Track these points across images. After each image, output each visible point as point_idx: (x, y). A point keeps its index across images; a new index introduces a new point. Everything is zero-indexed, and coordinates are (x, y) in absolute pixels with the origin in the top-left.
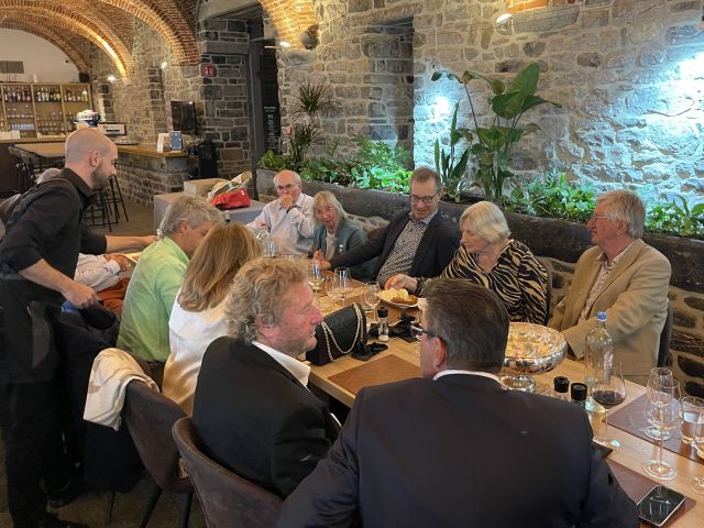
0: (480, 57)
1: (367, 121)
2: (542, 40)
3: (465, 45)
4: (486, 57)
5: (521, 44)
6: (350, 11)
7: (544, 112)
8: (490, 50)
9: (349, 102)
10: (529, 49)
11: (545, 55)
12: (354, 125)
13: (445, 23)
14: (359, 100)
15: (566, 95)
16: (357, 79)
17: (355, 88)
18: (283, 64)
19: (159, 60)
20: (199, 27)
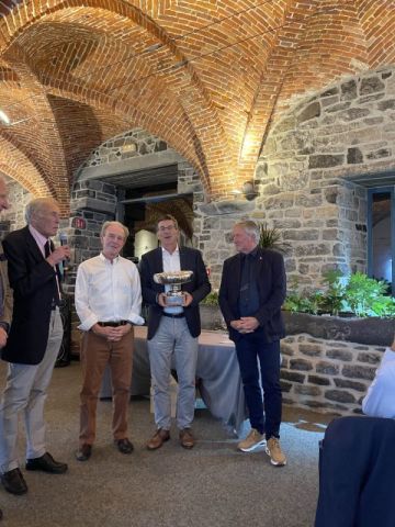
1: (329, 259)
6: (310, 167)
9: (303, 243)
12: (311, 264)
14: (320, 241)
16: (319, 223)
17: (314, 231)
18: (203, 214)
19: (8, 215)
20: (77, 186)
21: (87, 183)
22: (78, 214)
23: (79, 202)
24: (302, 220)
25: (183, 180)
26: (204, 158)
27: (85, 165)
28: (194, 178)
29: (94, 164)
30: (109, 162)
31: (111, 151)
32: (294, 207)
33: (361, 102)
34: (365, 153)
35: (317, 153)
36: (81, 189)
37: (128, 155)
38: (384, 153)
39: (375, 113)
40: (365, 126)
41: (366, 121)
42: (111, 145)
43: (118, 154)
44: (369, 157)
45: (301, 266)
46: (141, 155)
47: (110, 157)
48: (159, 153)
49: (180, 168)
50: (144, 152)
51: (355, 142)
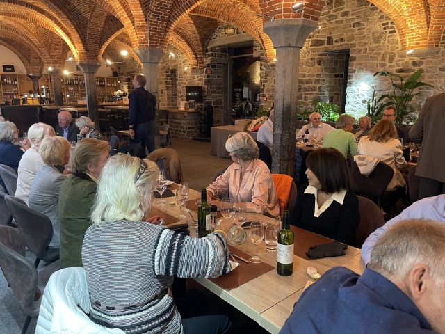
0: (387, 66)
1: (317, 94)
2: (422, 60)
3: (379, 61)
4: (390, 67)
5: (410, 62)
6: (311, 46)
7: (421, 89)
8: (394, 63)
10: (414, 64)
11: (423, 66)
12: (309, 96)
13: (368, 52)
14: (313, 85)
15: (433, 82)
17: (311, 79)
18: (265, 69)
19: (175, 66)
20: (207, 51)
21: (212, 49)
22: (208, 67)
23: (208, 60)
24: (306, 74)
25: (255, 50)
27: (210, 39)
28: (261, 49)
29: (215, 38)
30: (222, 38)
31: (222, 32)
32: (304, 67)
33: (335, 11)
34: (334, 39)
35: (315, 38)
36: (209, 53)
37: (231, 34)
38: (342, 40)
39: (340, 18)
40: (335, 25)
41: (336, 22)
42: (222, 28)
43: (226, 34)
44: (336, 41)
45: (305, 97)
46: (237, 35)
47: (222, 35)
48: (245, 34)
49: (254, 43)
50: (238, 33)
51: (330, 34)
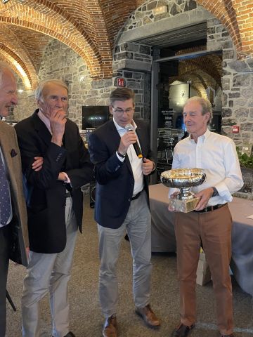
18: (233, 71)
20: (117, 49)
21: (126, 46)
22: (119, 74)
23: (119, 64)
25: (210, 37)
26: (234, 13)
27: (124, 29)
28: (223, 35)
29: (131, 27)
30: (144, 25)
31: (145, 14)
36: (121, 52)
37: (161, 16)
42: (145, 9)
43: (152, 17)
46: (171, 16)
47: (145, 20)
48: (189, 12)
49: (210, 25)
50: (175, 12)
